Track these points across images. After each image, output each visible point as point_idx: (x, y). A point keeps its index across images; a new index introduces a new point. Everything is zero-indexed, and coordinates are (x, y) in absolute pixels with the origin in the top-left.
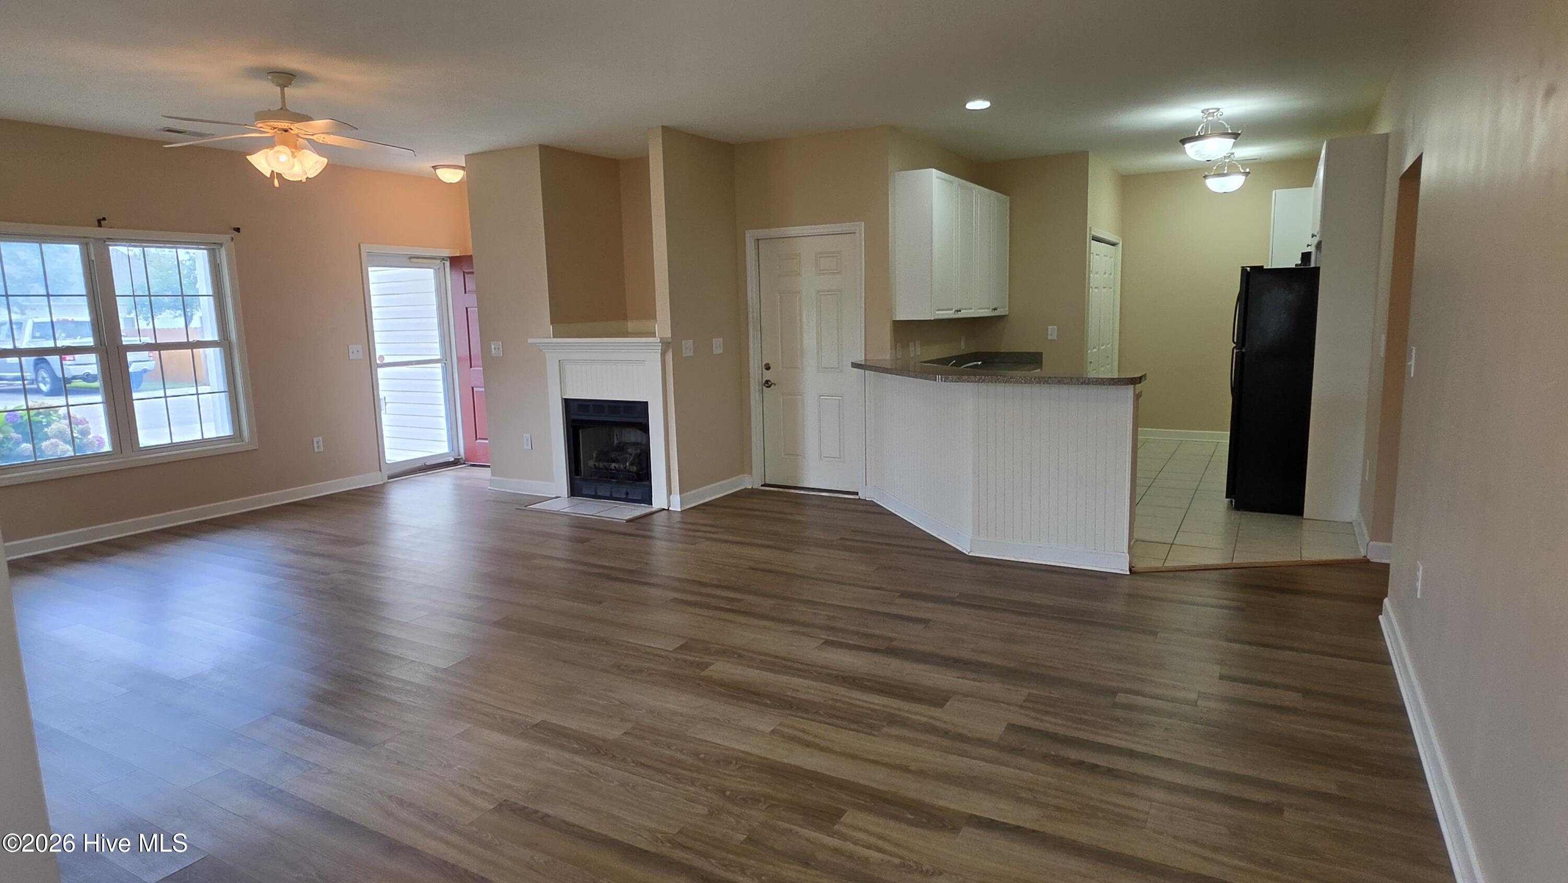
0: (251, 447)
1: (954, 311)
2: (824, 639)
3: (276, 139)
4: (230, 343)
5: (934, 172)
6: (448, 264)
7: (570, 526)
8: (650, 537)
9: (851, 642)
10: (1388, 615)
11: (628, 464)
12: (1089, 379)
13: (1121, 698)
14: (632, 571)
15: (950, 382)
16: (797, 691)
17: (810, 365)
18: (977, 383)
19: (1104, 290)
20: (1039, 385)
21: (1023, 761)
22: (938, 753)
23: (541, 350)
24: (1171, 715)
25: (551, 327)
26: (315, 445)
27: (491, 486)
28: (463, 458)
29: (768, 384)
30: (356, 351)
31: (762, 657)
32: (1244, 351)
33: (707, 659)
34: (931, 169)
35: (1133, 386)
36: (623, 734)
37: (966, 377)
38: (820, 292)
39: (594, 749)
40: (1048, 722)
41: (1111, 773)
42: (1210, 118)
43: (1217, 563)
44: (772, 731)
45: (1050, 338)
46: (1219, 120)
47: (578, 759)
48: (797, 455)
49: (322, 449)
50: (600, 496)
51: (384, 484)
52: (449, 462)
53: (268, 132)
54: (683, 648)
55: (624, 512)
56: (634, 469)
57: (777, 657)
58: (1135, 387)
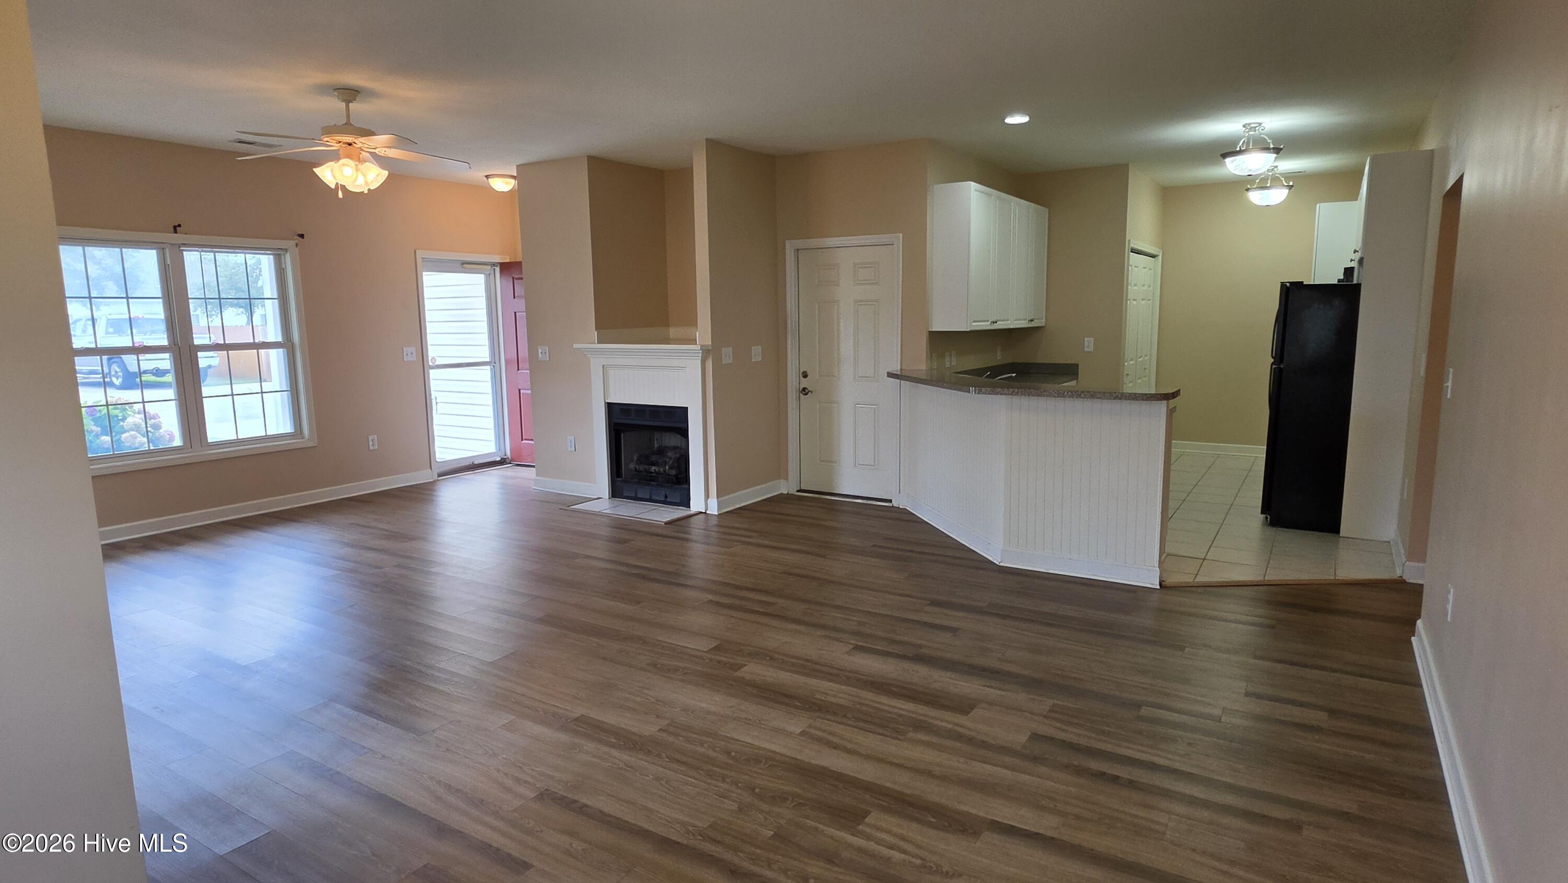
0: (311, 444)
1: (989, 323)
2: (853, 644)
3: (341, 152)
4: (293, 344)
5: (973, 185)
6: (498, 269)
7: (612, 527)
8: (687, 540)
9: (878, 648)
10: (1420, 636)
11: (667, 468)
12: (1122, 394)
13: (1144, 711)
14: (668, 573)
15: (983, 394)
16: (826, 694)
17: (846, 373)
18: (1010, 396)
19: (1143, 302)
20: (1072, 399)
21: (1043, 770)
22: (962, 760)
23: (586, 355)
24: (1194, 730)
25: (596, 333)
26: (371, 443)
27: (535, 486)
28: (510, 457)
29: (805, 391)
30: (410, 354)
31: (793, 660)
32: (1282, 366)
33: (739, 660)
34: (969, 182)
35: (1166, 401)
36: (658, 731)
37: (1000, 390)
38: (858, 302)
39: (630, 743)
40: (1072, 733)
41: (1131, 784)
42: (1252, 133)
43: (1248, 579)
44: (801, 732)
45: (1086, 349)
46: (1261, 134)
47: (615, 753)
48: (831, 462)
49: (376, 447)
50: (639, 498)
51: (435, 481)
52: (496, 461)
53: (332, 146)
54: (717, 649)
55: (662, 514)
56: (674, 472)
57: (807, 660)
58: (1167, 403)
